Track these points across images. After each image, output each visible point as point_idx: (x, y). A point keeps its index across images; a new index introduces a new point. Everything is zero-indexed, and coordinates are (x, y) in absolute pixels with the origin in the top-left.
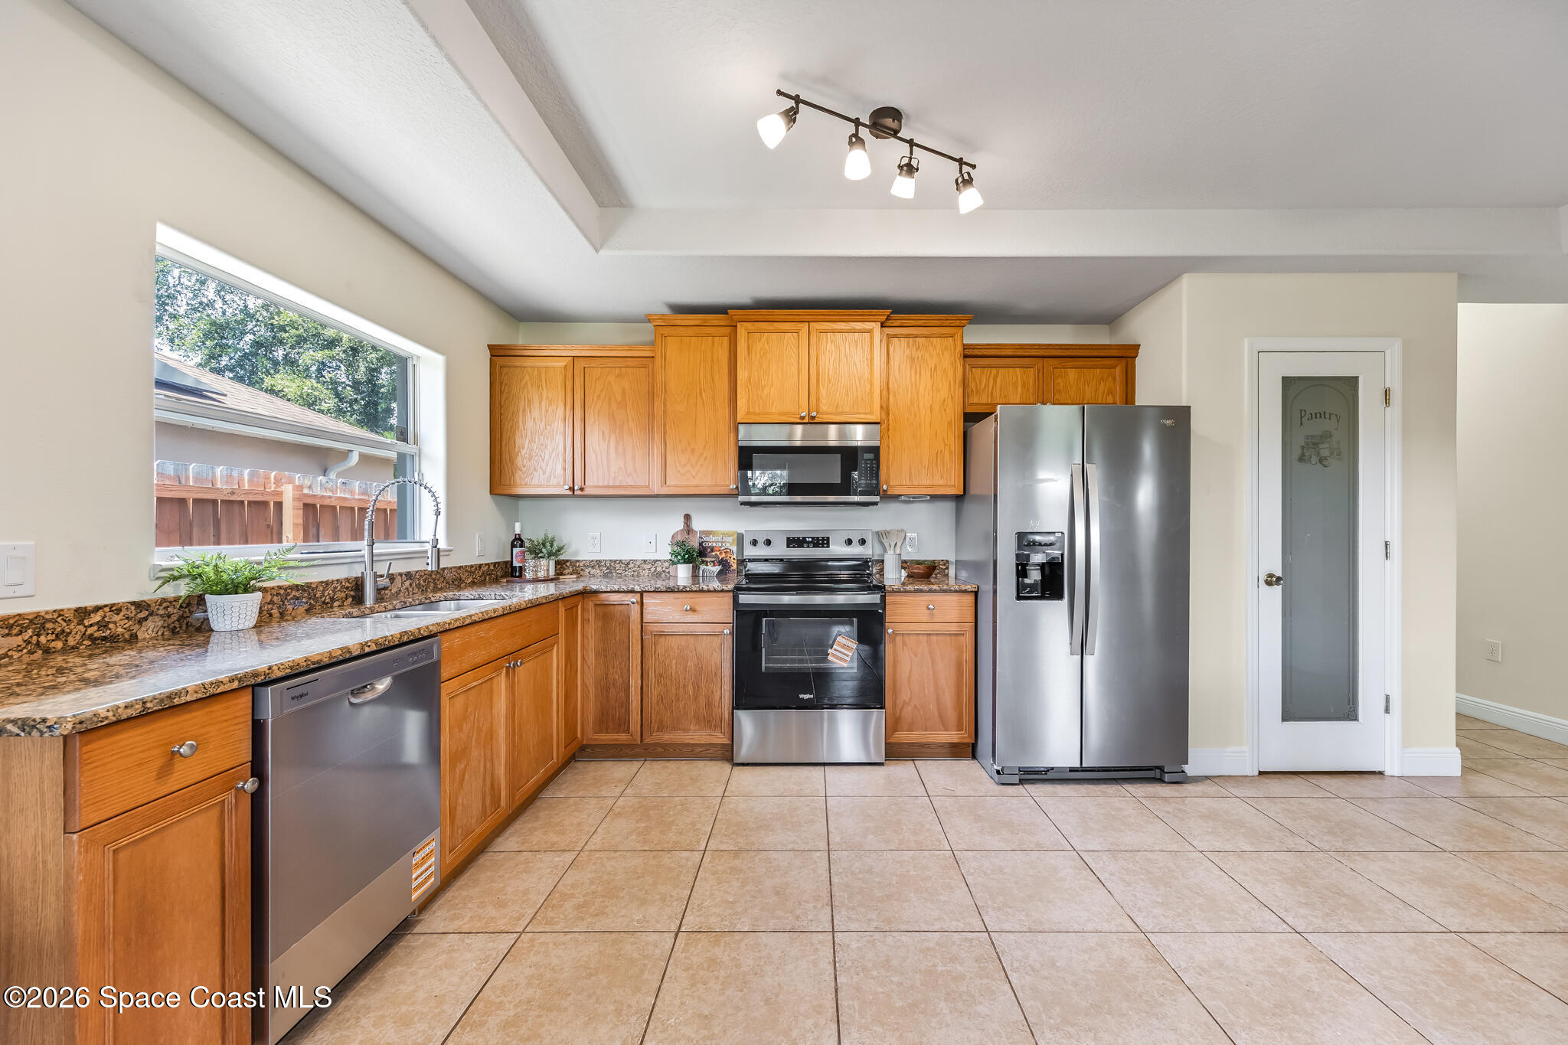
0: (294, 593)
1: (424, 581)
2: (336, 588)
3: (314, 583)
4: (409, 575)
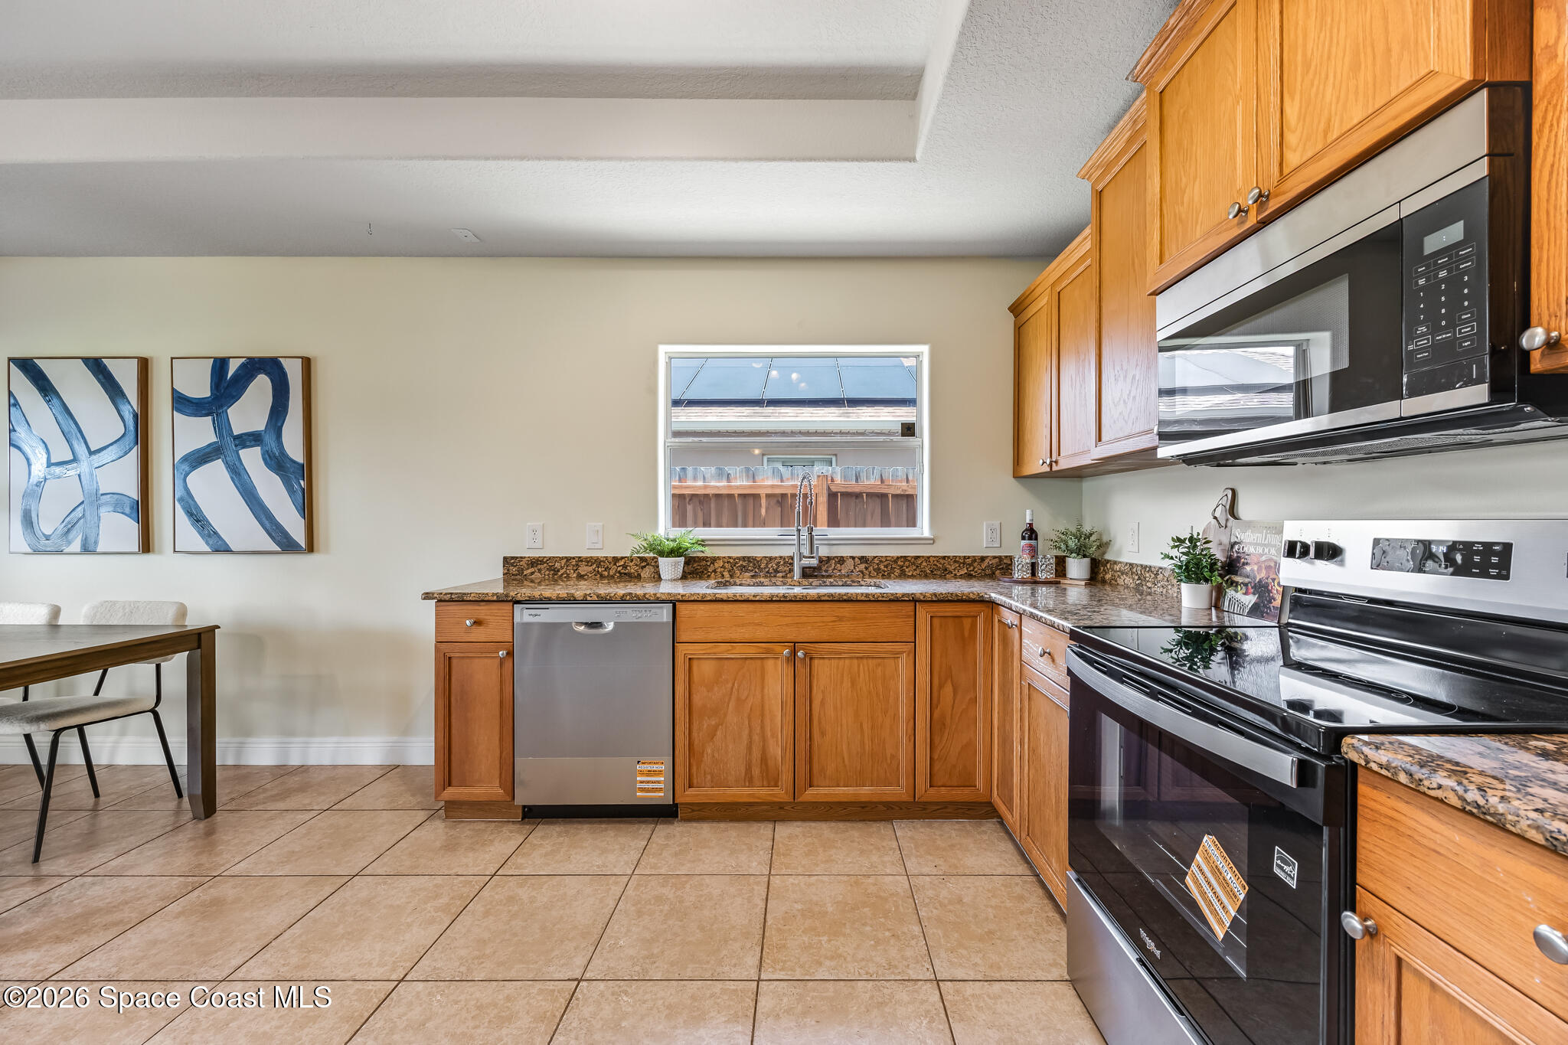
0: (741, 563)
1: (886, 566)
2: (779, 562)
3: (758, 557)
4: (863, 559)
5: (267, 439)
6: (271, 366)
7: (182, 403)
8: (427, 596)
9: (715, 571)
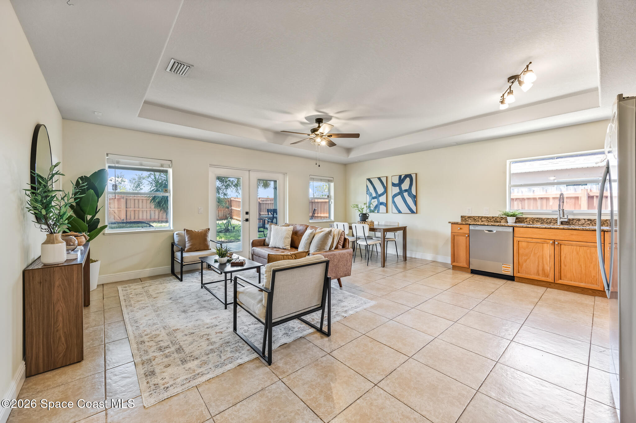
0: (536, 219)
2: (552, 220)
3: (543, 218)
4: (589, 220)
5: (409, 191)
6: (409, 176)
7: (394, 185)
8: (449, 222)
9: (527, 221)
